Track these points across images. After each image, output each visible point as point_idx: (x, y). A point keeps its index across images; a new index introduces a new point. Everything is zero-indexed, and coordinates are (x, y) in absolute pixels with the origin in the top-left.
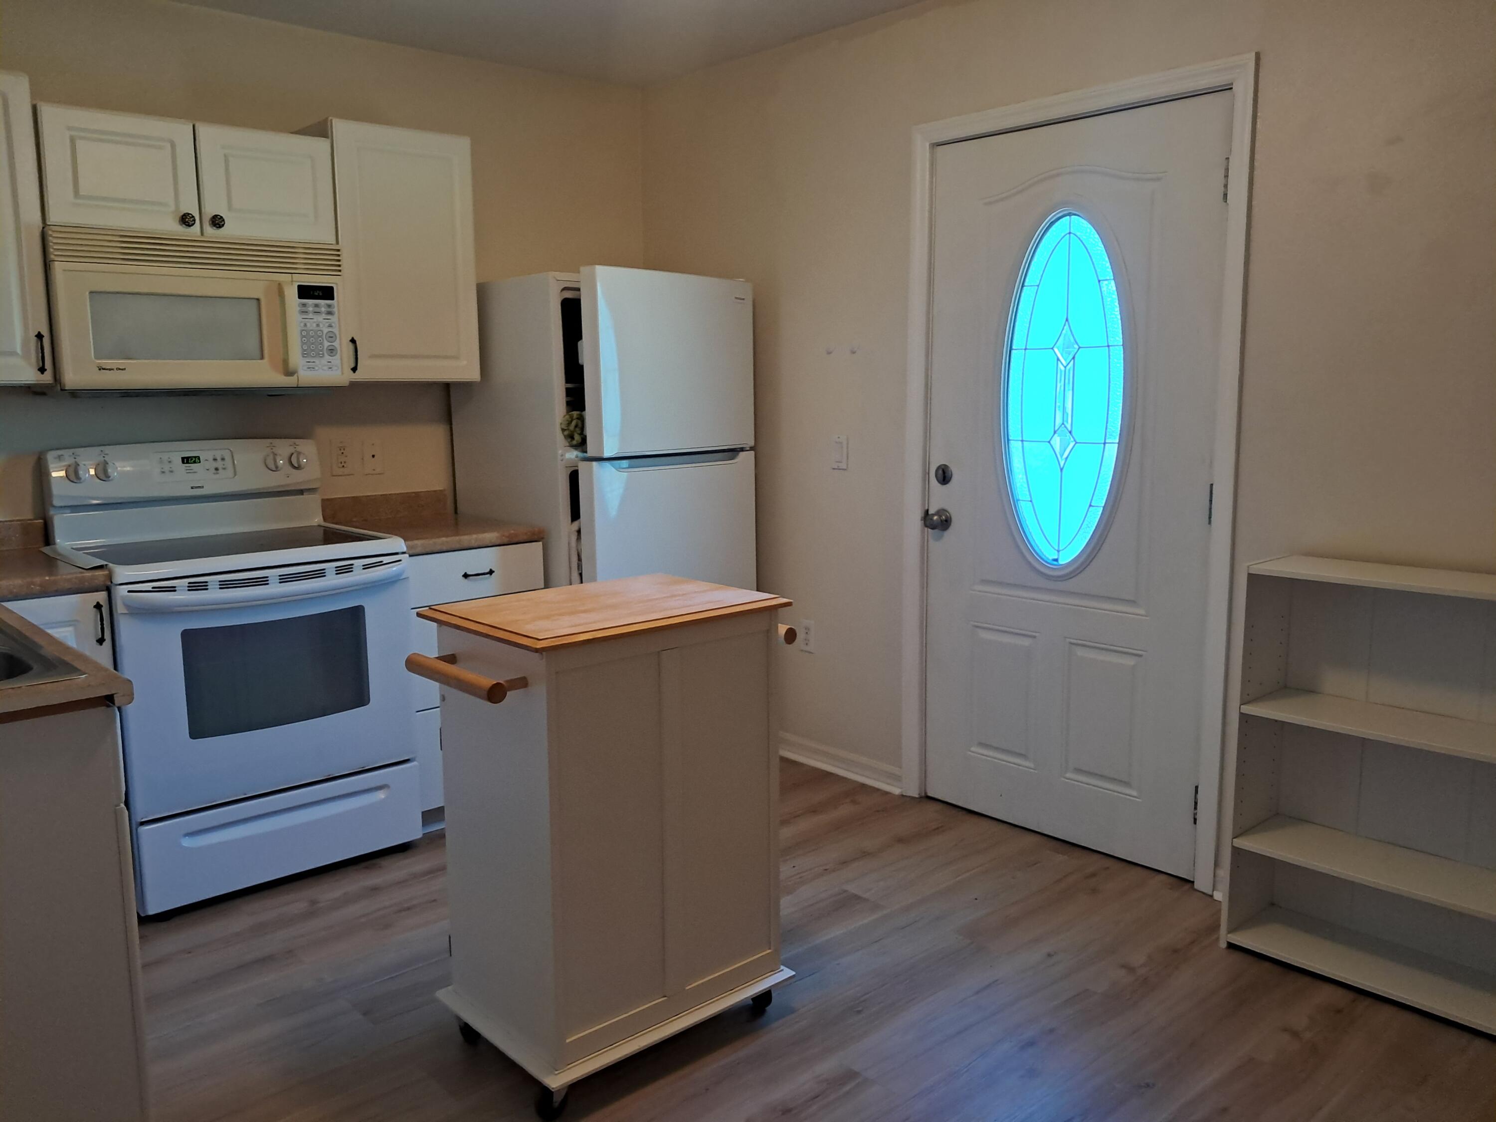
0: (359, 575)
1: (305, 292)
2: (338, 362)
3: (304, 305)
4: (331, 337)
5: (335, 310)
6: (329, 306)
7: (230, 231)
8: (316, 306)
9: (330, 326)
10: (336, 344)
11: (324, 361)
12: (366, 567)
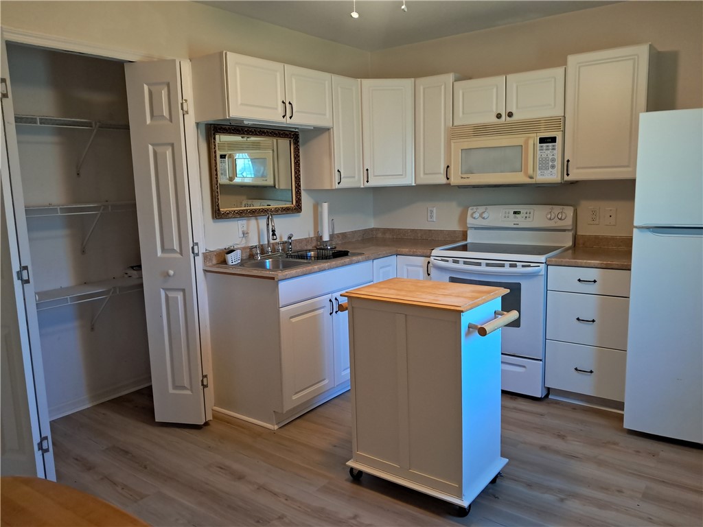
0: (519, 269)
1: (543, 140)
2: (556, 172)
3: (542, 147)
4: (553, 160)
5: (556, 147)
6: (554, 146)
7: (515, 118)
8: (547, 146)
9: (553, 155)
10: (555, 163)
11: (549, 172)
12: (523, 266)
